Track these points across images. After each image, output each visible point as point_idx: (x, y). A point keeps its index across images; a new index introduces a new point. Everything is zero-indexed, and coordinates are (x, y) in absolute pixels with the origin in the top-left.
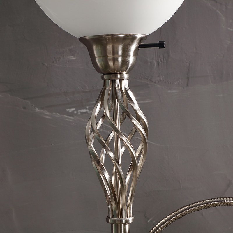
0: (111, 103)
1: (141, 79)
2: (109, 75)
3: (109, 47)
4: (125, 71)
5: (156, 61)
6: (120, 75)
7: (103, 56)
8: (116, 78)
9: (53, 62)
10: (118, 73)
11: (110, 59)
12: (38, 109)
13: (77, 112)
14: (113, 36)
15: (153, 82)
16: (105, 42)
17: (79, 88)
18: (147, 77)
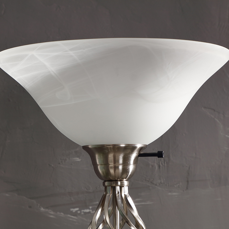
0: (112, 209)
1: (143, 181)
2: (110, 182)
3: (111, 156)
4: (126, 179)
5: (157, 164)
6: (120, 182)
7: (105, 164)
8: (117, 185)
9: (59, 164)
10: (119, 180)
11: (111, 168)
12: (44, 208)
13: (81, 212)
14: (114, 146)
15: (154, 184)
16: (107, 152)
17: (83, 188)
18: (148, 180)
